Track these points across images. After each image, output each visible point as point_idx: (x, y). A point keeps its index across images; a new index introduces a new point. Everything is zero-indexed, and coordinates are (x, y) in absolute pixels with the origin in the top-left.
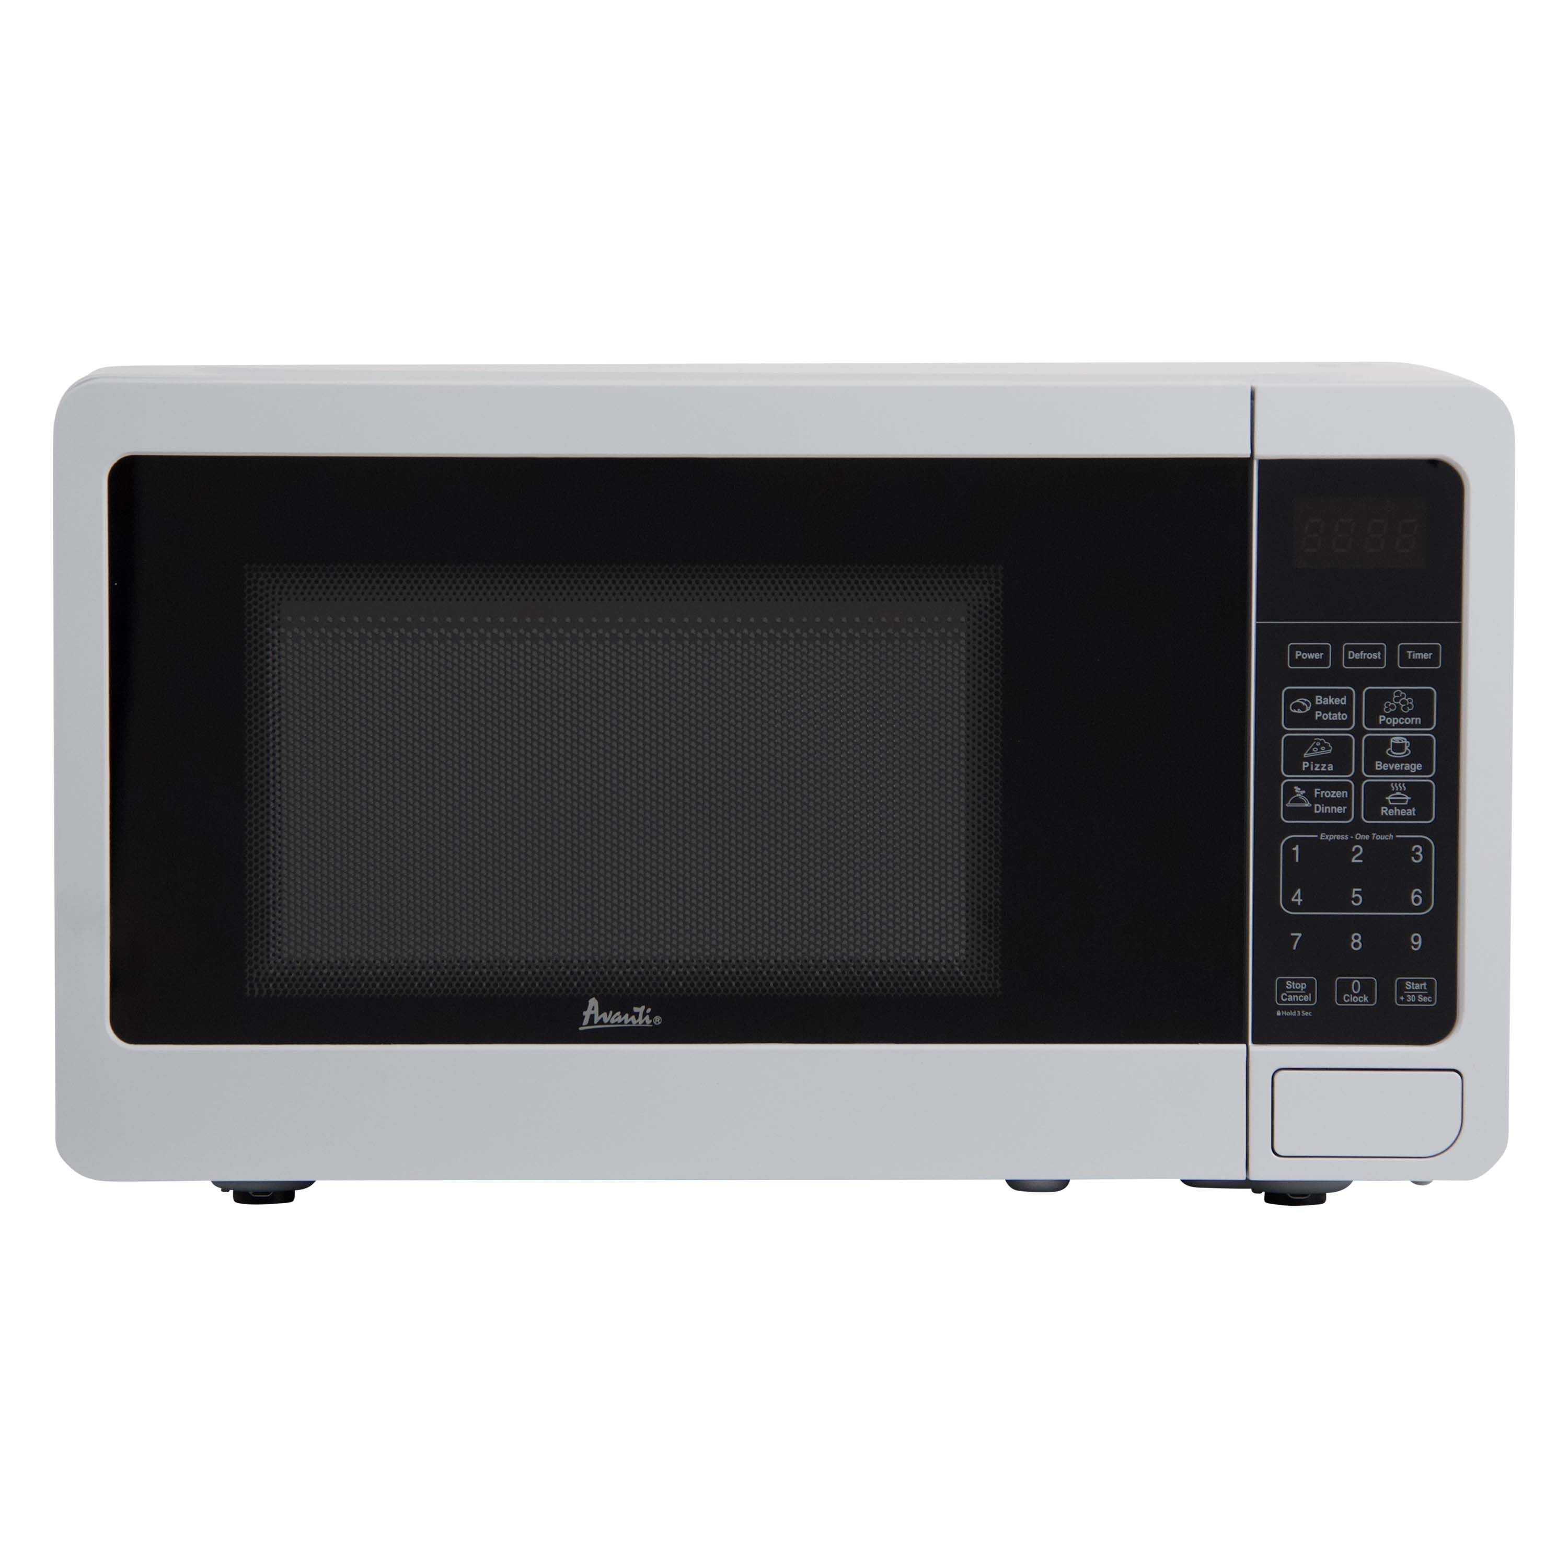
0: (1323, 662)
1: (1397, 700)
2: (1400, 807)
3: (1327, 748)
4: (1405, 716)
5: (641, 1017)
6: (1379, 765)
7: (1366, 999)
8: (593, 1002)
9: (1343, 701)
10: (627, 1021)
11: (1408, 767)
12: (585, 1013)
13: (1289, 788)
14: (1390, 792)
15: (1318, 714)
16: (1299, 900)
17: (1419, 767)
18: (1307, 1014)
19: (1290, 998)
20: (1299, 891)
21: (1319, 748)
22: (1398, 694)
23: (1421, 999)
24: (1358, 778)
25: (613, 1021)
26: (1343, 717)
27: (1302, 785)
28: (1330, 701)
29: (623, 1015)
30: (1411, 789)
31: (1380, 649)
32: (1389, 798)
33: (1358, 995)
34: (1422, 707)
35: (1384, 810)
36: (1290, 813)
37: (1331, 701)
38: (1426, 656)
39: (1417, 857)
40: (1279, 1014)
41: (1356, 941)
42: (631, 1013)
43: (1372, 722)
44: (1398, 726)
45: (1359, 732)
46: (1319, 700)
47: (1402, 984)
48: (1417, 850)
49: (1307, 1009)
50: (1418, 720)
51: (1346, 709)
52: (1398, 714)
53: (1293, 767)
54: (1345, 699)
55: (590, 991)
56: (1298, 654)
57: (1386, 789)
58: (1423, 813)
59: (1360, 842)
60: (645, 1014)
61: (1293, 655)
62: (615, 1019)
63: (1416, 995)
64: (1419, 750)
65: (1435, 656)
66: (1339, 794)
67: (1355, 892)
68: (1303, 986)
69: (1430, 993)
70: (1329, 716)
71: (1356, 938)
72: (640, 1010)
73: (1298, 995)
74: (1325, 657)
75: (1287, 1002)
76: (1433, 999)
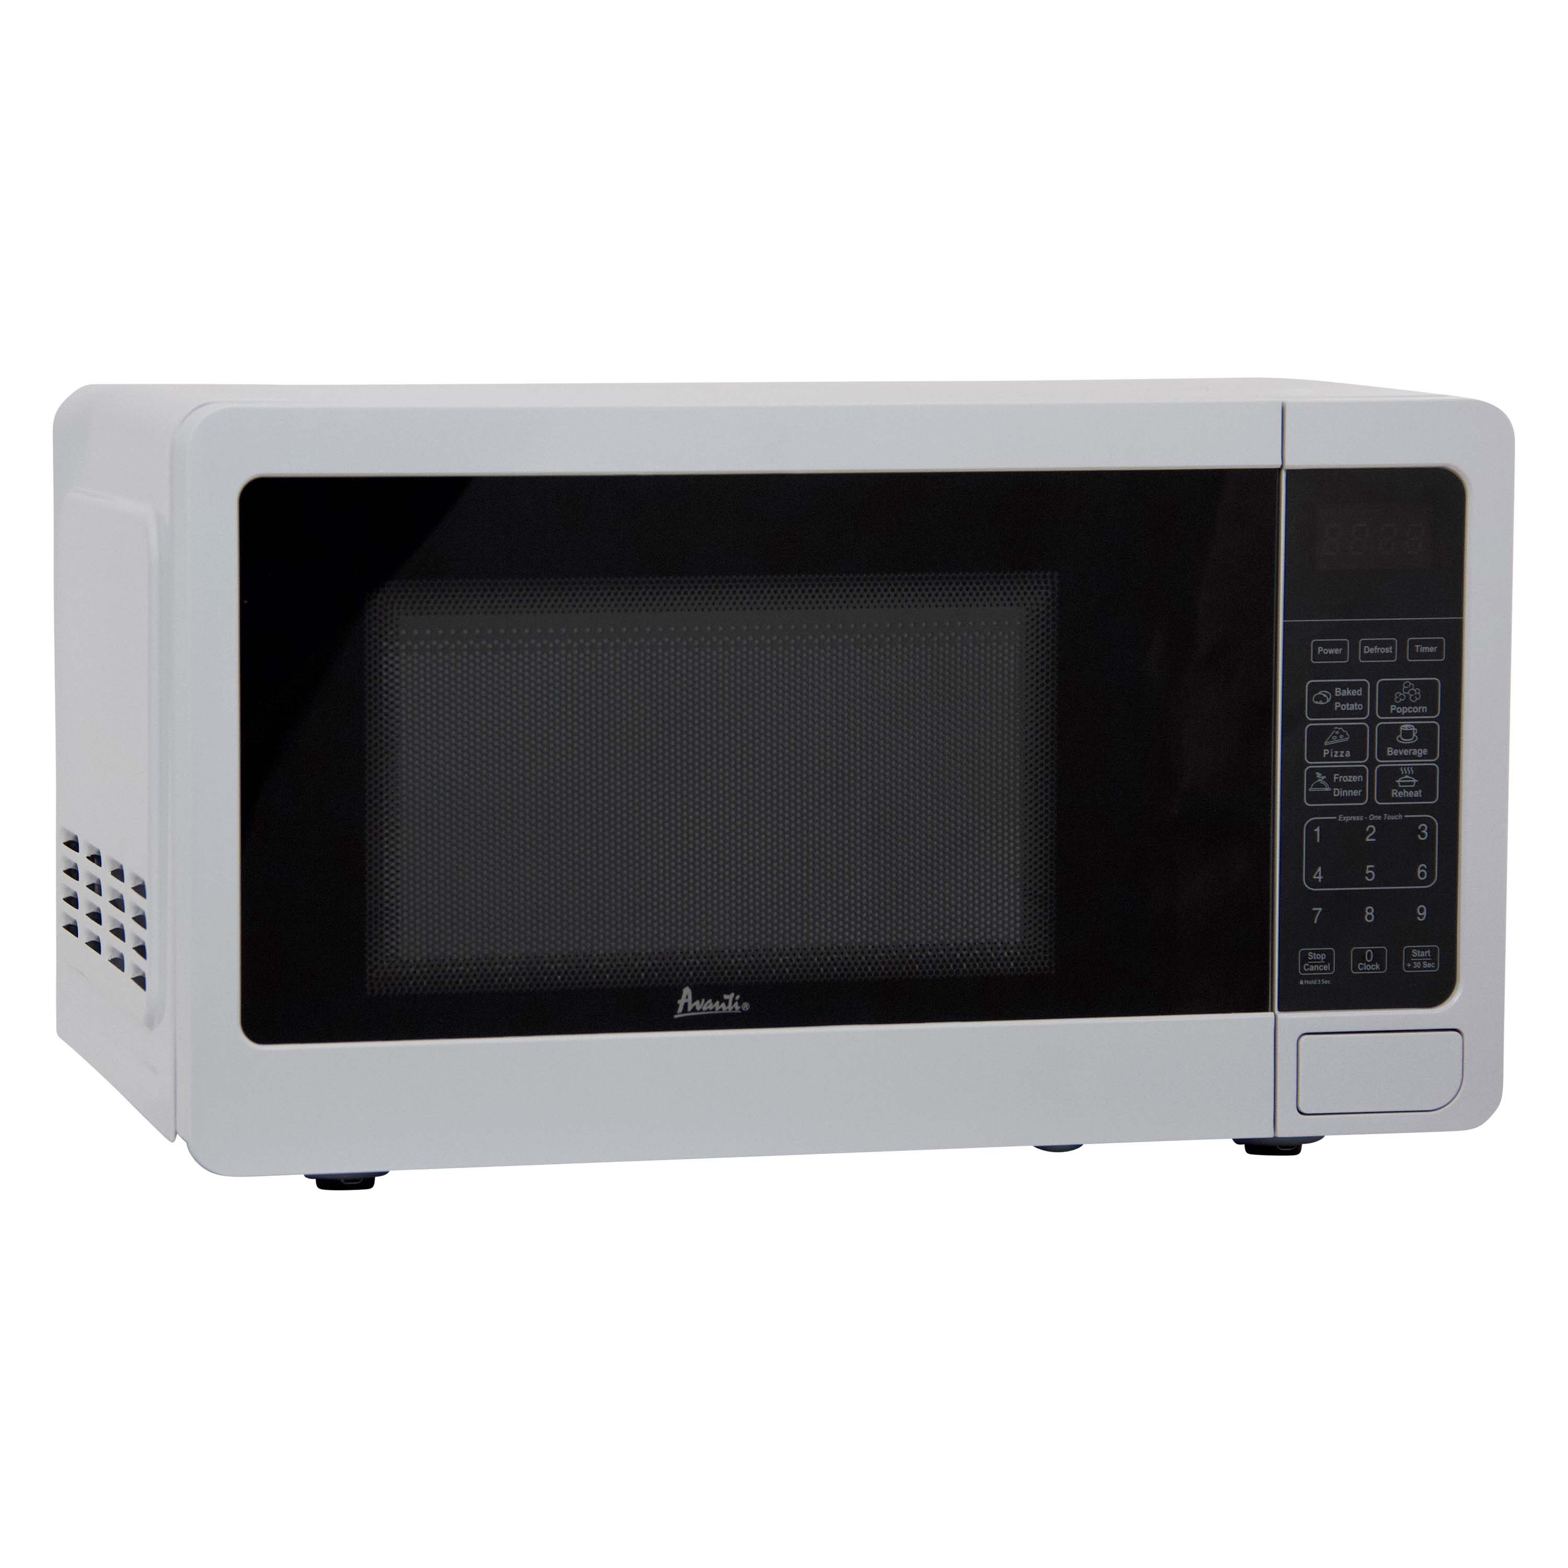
0: (1342, 656)
1: (1406, 690)
2: (1408, 789)
3: (1345, 736)
4: (1413, 705)
5: (731, 1004)
6: (1390, 751)
7: (1377, 967)
8: (687, 991)
9: (1359, 692)
10: (717, 1009)
11: (1415, 752)
12: (679, 1002)
13: (1312, 772)
14: (1399, 775)
15: (1337, 705)
16: (1320, 878)
17: (1425, 751)
18: (1326, 982)
19: (1312, 968)
20: (1319, 869)
21: (1338, 736)
22: (1407, 685)
23: (1426, 965)
24: (1372, 764)
25: (705, 1008)
26: (1360, 707)
27: (1323, 771)
28: (1347, 692)
29: (714, 1002)
30: (1418, 772)
31: (1391, 643)
32: (1399, 781)
33: (1370, 963)
34: (1428, 699)
35: (1394, 793)
36: (1312, 797)
37: (1349, 692)
38: (1432, 649)
39: (1423, 835)
40: (1301, 983)
41: (1369, 913)
42: (722, 1000)
43: (1385, 711)
44: (1407, 714)
45: (1372, 721)
46: (1338, 692)
47: (1409, 952)
48: (1423, 828)
49: (1326, 977)
50: (1425, 709)
51: (1361, 700)
52: (1406, 703)
53: (1316, 755)
54: (1361, 690)
55: (684, 980)
57: (1396, 772)
58: (1428, 794)
59: (1374, 822)
60: (734, 1001)
61: (1315, 651)
62: (706, 1006)
63: (1421, 962)
64: (1425, 736)
65: (1440, 650)
66: (1355, 779)
67: (1369, 868)
68: (1323, 957)
69: (1433, 959)
70: (1347, 707)
71: (1370, 910)
72: (729, 997)
73: (1319, 964)
74: (1344, 652)
75: (1309, 972)
76: (1436, 965)
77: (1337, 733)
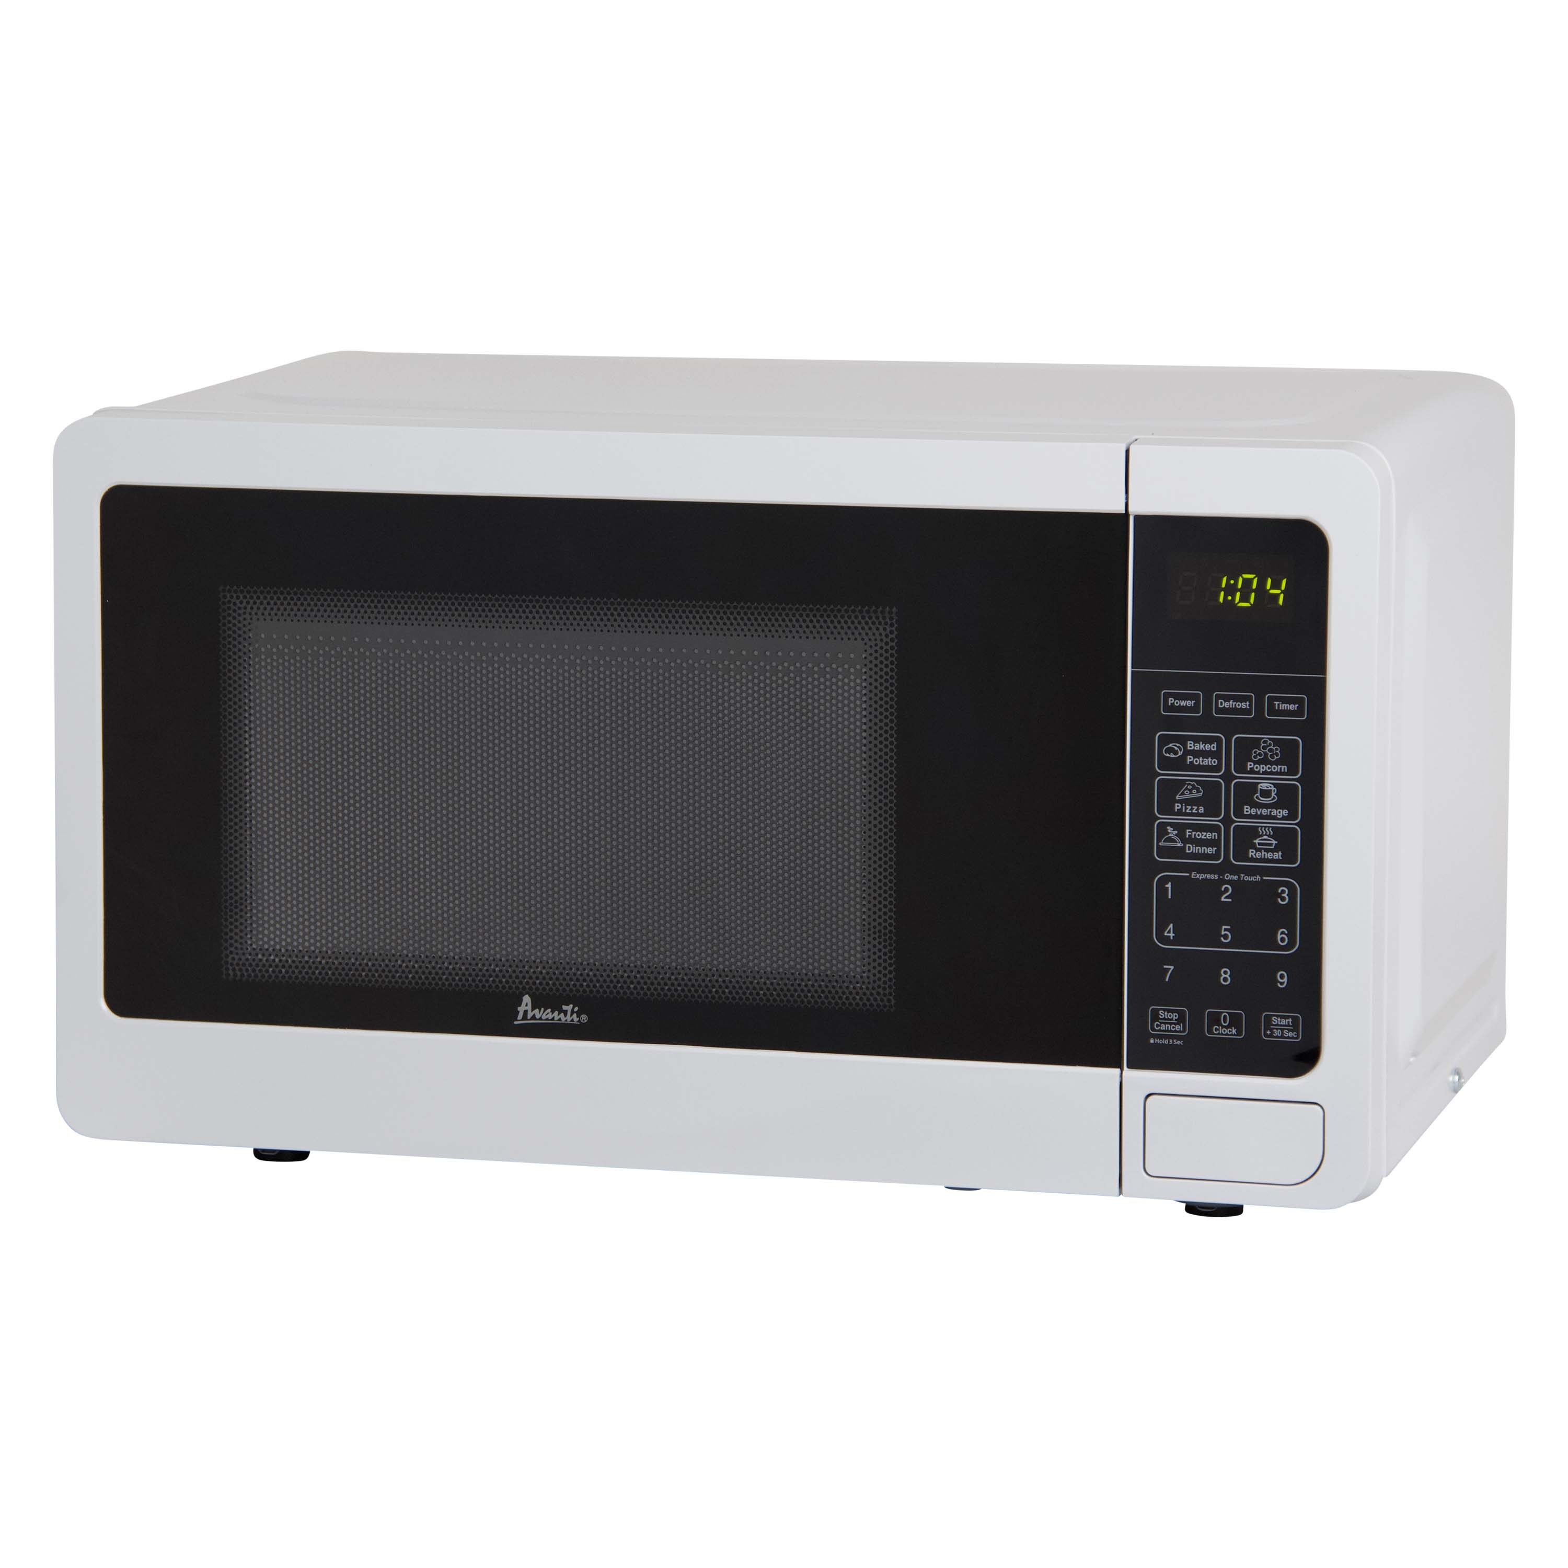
0: (1195, 709)
1: (1264, 748)
2: (1267, 851)
3: (1198, 791)
4: (1272, 763)
5: (569, 1015)
6: (1247, 810)
7: (1234, 1031)
8: (527, 999)
9: (1213, 747)
10: (556, 1018)
11: (1274, 812)
12: (519, 1009)
13: (1162, 827)
14: (1258, 835)
15: (1190, 759)
16: (1172, 935)
17: (1285, 812)
18: (1178, 1043)
19: (1163, 1027)
20: (1171, 926)
21: (1190, 791)
22: (1265, 742)
23: (1287, 1034)
24: (1227, 821)
25: (544, 1017)
26: (1213, 762)
27: (1175, 826)
28: (1200, 746)
29: (553, 1012)
30: (1277, 833)
31: (1248, 699)
32: (1257, 841)
33: (1227, 1027)
34: (1288, 755)
35: (1252, 853)
36: (1163, 852)
37: (1202, 746)
38: (1292, 707)
39: (1283, 899)
40: (1152, 1041)
41: (1225, 975)
42: (561, 1011)
43: (1241, 768)
44: (1265, 773)
45: (1228, 777)
46: (1190, 745)
47: (1268, 1019)
48: (1283, 892)
50: (1284, 768)
51: (1216, 755)
52: (1265, 761)
53: (1166, 808)
54: (1215, 745)
55: (524, 988)
56: (1171, 701)
57: (1254, 832)
58: (1289, 857)
59: (1230, 882)
60: (572, 1012)
61: (1166, 701)
62: (545, 1015)
63: (1282, 1030)
64: (1285, 797)
65: (1301, 708)
66: (1209, 836)
67: (1224, 929)
68: (1175, 1016)
69: (1295, 1028)
70: (1199, 761)
71: (1225, 973)
72: (569, 1008)
73: (1171, 1024)
74: (1197, 704)
75: (1160, 1030)
76: (1298, 1035)
77: (1190, 787)
